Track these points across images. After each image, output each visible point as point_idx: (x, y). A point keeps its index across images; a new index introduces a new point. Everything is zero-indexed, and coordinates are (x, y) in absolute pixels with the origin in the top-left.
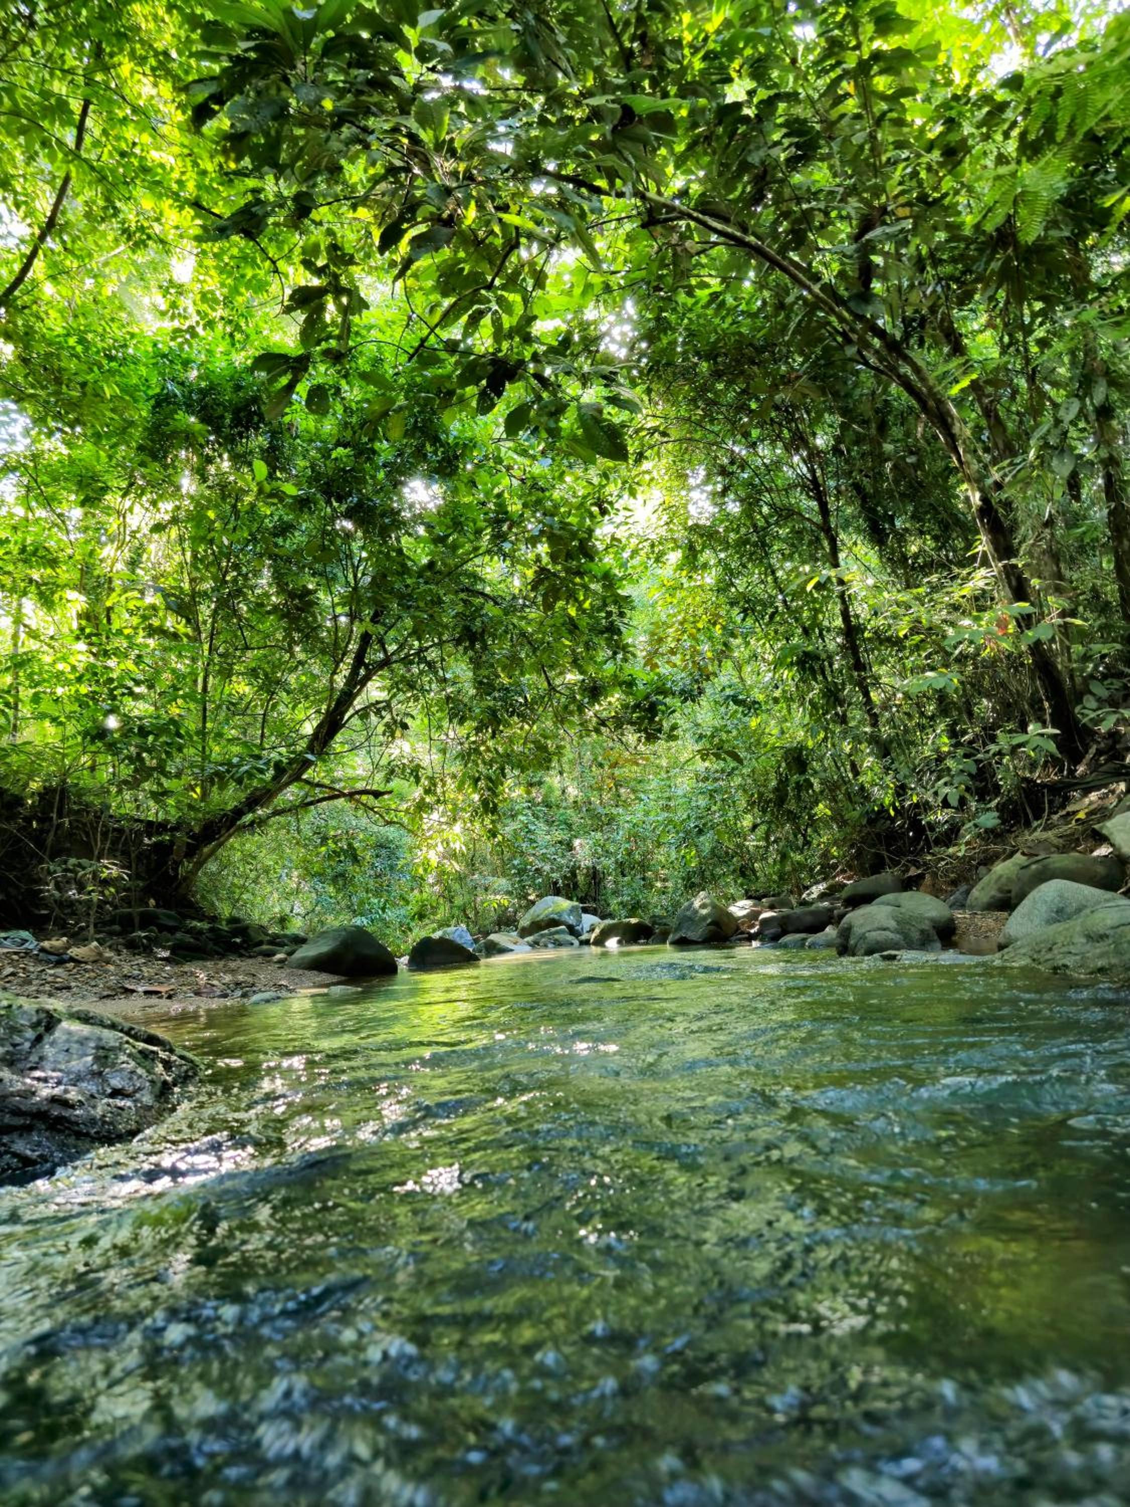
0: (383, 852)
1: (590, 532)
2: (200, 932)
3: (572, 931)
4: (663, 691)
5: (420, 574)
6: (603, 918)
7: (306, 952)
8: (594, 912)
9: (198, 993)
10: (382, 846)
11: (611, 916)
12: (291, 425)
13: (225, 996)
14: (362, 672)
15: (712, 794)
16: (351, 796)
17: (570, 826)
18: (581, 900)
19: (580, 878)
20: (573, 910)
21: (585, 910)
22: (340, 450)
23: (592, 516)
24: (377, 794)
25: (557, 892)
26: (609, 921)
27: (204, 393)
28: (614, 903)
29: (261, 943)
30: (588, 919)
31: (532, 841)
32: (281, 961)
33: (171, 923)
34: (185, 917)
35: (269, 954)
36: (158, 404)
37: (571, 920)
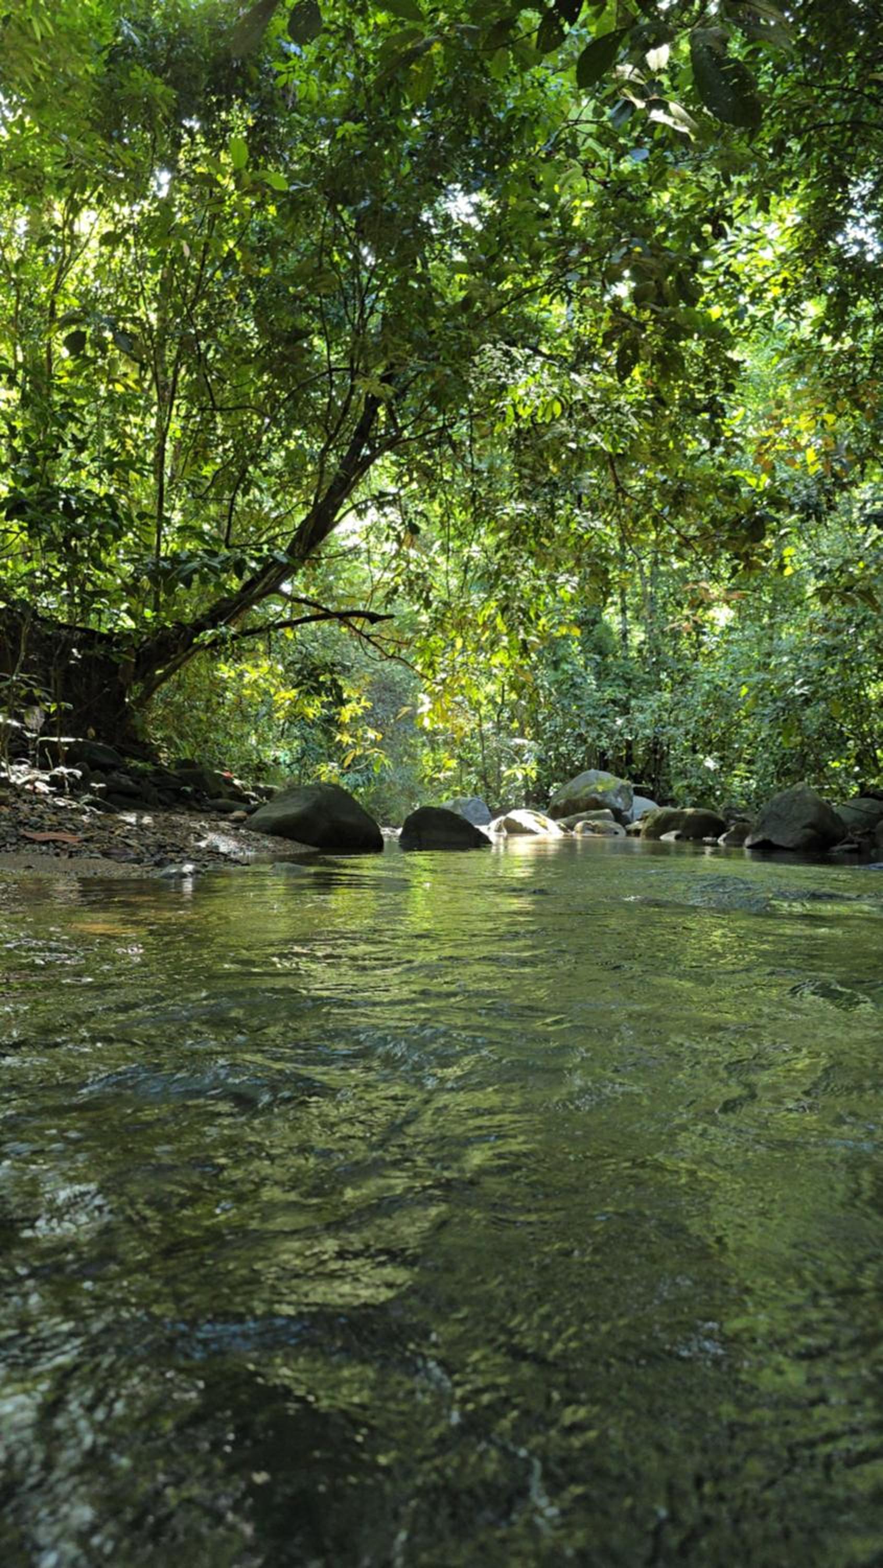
0: (386, 696)
1: (696, 260)
2: (143, 774)
3: (619, 816)
4: (777, 502)
5: (451, 315)
6: (662, 803)
7: (273, 812)
8: (651, 796)
9: (106, 854)
10: (387, 689)
11: (673, 802)
12: (285, 88)
13: (139, 861)
14: (366, 451)
15: (830, 651)
16: (343, 617)
17: (629, 682)
18: (636, 778)
19: (639, 751)
20: (621, 790)
21: (638, 792)
22: (349, 126)
23: (700, 239)
24: (373, 618)
25: (604, 765)
26: (669, 809)
27: (172, 42)
28: (678, 785)
29: (219, 795)
30: (642, 804)
31: (577, 698)
32: (238, 821)
33: (107, 760)
34: (124, 753)
35: (228, 810)
36: (112, 60)
37: (619, 803)
